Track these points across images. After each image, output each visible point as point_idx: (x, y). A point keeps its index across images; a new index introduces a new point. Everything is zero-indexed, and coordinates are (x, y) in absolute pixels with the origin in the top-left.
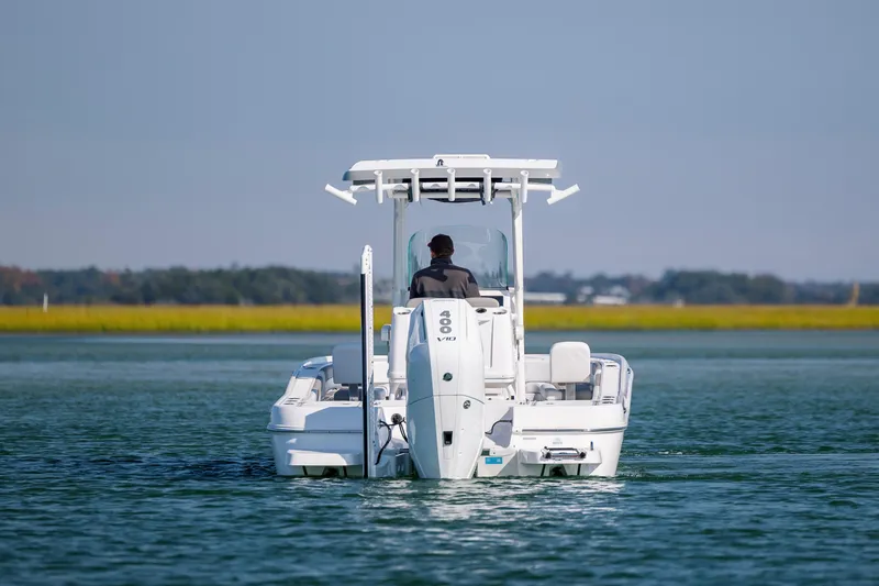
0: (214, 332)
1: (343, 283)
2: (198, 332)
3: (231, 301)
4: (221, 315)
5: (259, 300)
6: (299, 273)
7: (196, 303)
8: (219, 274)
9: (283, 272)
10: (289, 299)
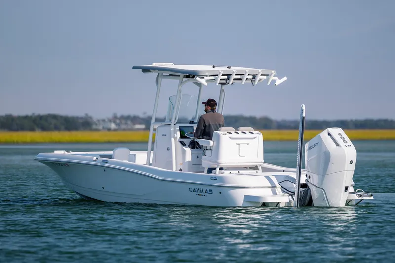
0: (25, 143)
1: (81, 121)
2: (17, 143)
3: (32, 129)
4: (28, 136)
5: (44, 129)
6: (61, 117)
7: (17, 130)
8: (26, 118)
9: (55, 117)
10: (57, 128)
